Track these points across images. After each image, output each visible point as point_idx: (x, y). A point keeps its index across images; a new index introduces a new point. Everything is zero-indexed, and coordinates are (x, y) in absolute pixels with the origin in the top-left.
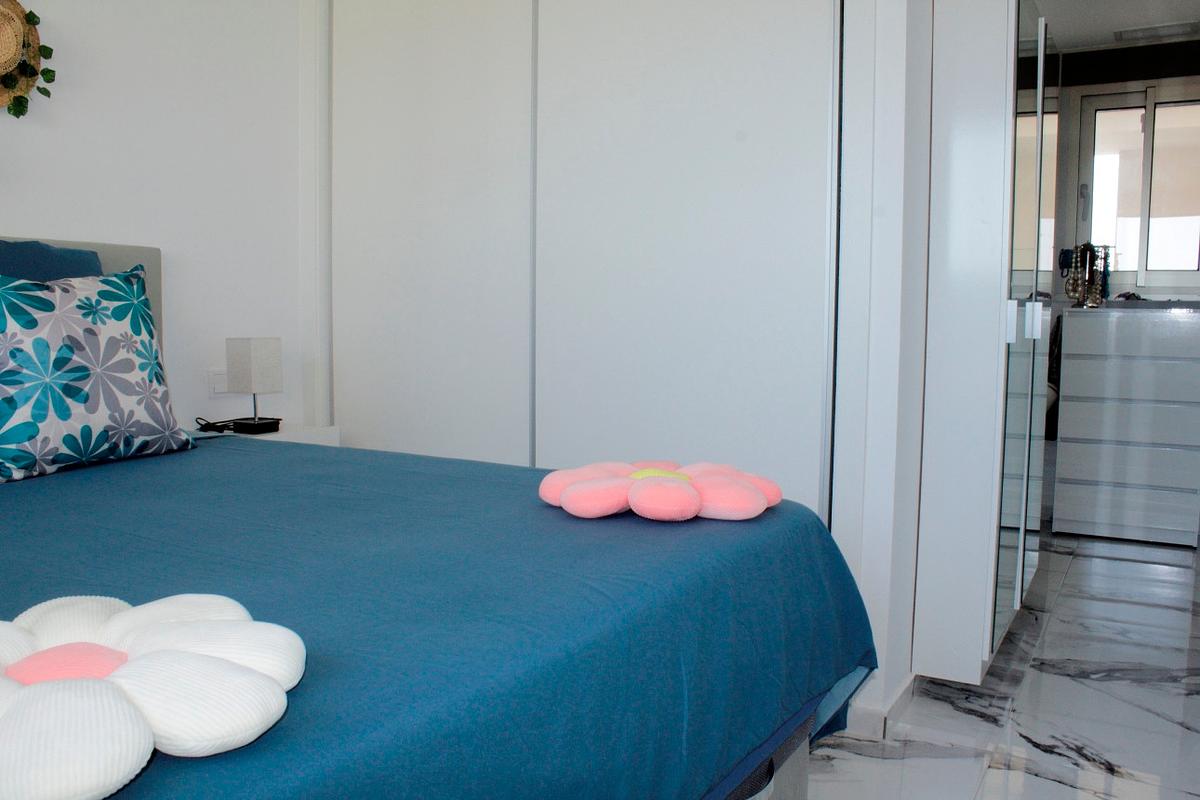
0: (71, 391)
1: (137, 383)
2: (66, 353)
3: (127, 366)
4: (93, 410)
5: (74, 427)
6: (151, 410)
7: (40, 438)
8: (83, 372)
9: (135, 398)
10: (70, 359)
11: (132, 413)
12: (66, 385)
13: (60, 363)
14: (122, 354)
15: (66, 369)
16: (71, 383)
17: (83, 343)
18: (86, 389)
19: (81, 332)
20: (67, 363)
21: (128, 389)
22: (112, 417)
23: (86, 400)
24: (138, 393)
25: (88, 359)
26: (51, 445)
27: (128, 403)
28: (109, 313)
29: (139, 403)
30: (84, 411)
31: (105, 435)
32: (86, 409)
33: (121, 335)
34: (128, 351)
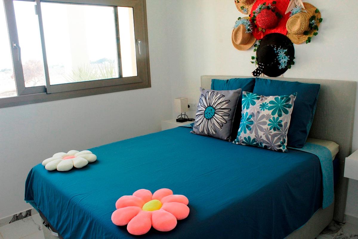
0: (248, 127)
1: (265, 129)
2: (250, 117)
3: (265, 123)
4: (251, 133)
5: (247, 136)
6: (267, 137)
7: (240, 136)
8: (252, 122)
9: (263, 133)
10: (250, 119)
11: (261, 137)
12: (247, 125)
13: (249, 119)
14: (264, 120)
15: (249, 121)
16: (248, 125)
17: (255, 115)
18: (251, 127)
19: (256, 112)
20: (249, 120)
21: (262, 130)
22: (255, 136)
23: (250, 130)
24: (264, 132)
25: (254, 120)
26: (242, 139)
27: (261, 133)
28: (267, 108)
29: (264, 134)
30: (249, 132)
31: (254, 140)
32: (250, 132)
33: (267, 115)
34: (266, 119)
